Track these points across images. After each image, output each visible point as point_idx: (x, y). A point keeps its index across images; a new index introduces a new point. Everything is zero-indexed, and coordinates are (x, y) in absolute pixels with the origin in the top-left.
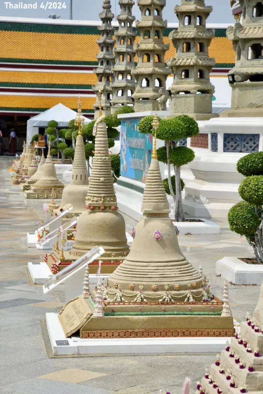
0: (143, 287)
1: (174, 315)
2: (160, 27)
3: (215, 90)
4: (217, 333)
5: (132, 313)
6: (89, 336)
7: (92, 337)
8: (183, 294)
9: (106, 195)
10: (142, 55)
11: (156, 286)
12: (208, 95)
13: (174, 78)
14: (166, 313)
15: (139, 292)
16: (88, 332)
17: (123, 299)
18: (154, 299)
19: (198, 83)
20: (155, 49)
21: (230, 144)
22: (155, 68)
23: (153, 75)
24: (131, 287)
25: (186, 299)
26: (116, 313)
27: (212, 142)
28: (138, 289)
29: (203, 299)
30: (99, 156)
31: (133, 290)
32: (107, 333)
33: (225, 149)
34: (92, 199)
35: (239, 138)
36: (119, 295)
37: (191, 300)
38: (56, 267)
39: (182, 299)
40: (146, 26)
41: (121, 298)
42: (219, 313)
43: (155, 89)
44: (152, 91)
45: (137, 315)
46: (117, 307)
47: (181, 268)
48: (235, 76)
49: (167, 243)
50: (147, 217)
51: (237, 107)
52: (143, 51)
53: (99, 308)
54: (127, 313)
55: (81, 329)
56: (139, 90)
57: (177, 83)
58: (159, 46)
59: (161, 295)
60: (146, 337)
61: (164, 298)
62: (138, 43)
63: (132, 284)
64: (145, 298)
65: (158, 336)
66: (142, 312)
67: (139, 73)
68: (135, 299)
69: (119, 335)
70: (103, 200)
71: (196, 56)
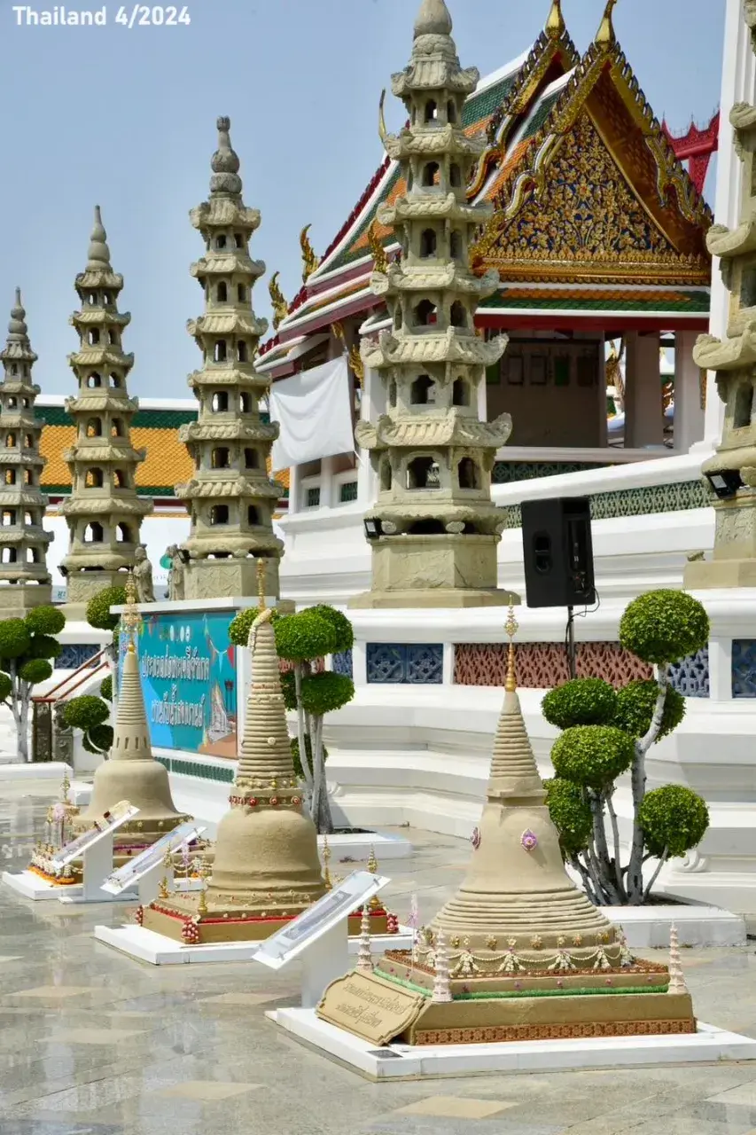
0: (515, 941)
1: (580, 994)
2: (122, 412)
3: (284, 549)
4: (664, 1027)
5: (502, 993)
6: (427, 1040)
7: (432, 1043)
8: (591, 954)
9: (280, 774)
10: (84, 474)
11: (540, 938)
12: (270, 560)
13: (194, 524)
14: (564, 991)
15: (509, 952)
16: (426, 1032)
17: (475, 966)
18: (538, 965)
19: (248, 534)
20: (114, 459)
21: (382, 665)
22: (115, 501)
23: (112, 517)
24: (490, 943)
25: (597, 963)
26: (473, 995)
27: (336, 662)
28: (506, 947)
29: (623, 964)
30: (262, 693)
31: (493, 948)
32: (461, 1033)
33: (370, 676)
34: (251, 783)
35: (400, 653)
36: (466, 960)
37: (606, 965)
38: (193, 929)
39: (590, 963)
40: (92, 408)
41: (471, 966)
42: (663, 987)
43: (116, 546)
44: (110, 552)
45: (512, 996)
46: (473, 983)
47: (576, 904)
48: (383, 523)
49: (546, 855)
50: (505, 805)
51: (390, 588)
52: (86, 463)
53: (443, 985)
54: (494, 993)
55: (412, 1027)
56: (80, 550)
57: (202, 535)
58: (122, 453)
59: (551, 956)
60: (532, 1038)
61: (557, 961)
62: (75, 445)
63: (491, 936)
64: (522, 963)
65: (555, 1037)
66: (519, 991)
67: (79, 511)
68: (502, 966)
69: (483, 1037)
70: (274, 783)
71: (242, 478)
